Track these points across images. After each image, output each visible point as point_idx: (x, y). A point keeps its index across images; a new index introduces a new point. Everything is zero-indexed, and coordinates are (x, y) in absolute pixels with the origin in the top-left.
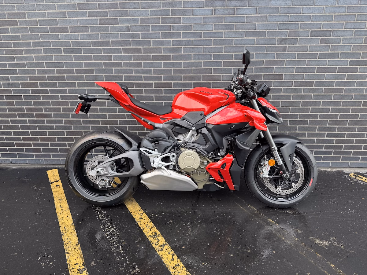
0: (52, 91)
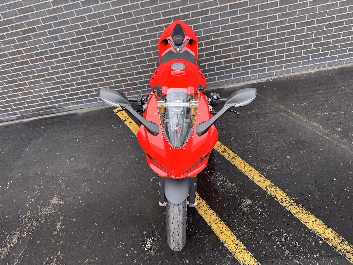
0: (99, 41)
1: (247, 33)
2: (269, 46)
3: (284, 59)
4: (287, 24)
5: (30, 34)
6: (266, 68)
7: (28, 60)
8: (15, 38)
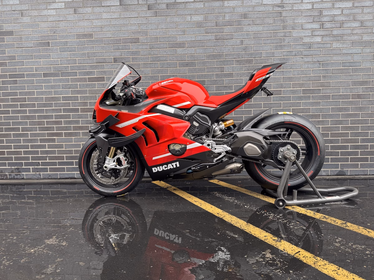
1: (319, 120)
2: (343, 138)
3: (359, 156)
4: (360, 119)
5: (96, 83)
6: (340, 163)
7: (79, 108)
8: (78, 83)
